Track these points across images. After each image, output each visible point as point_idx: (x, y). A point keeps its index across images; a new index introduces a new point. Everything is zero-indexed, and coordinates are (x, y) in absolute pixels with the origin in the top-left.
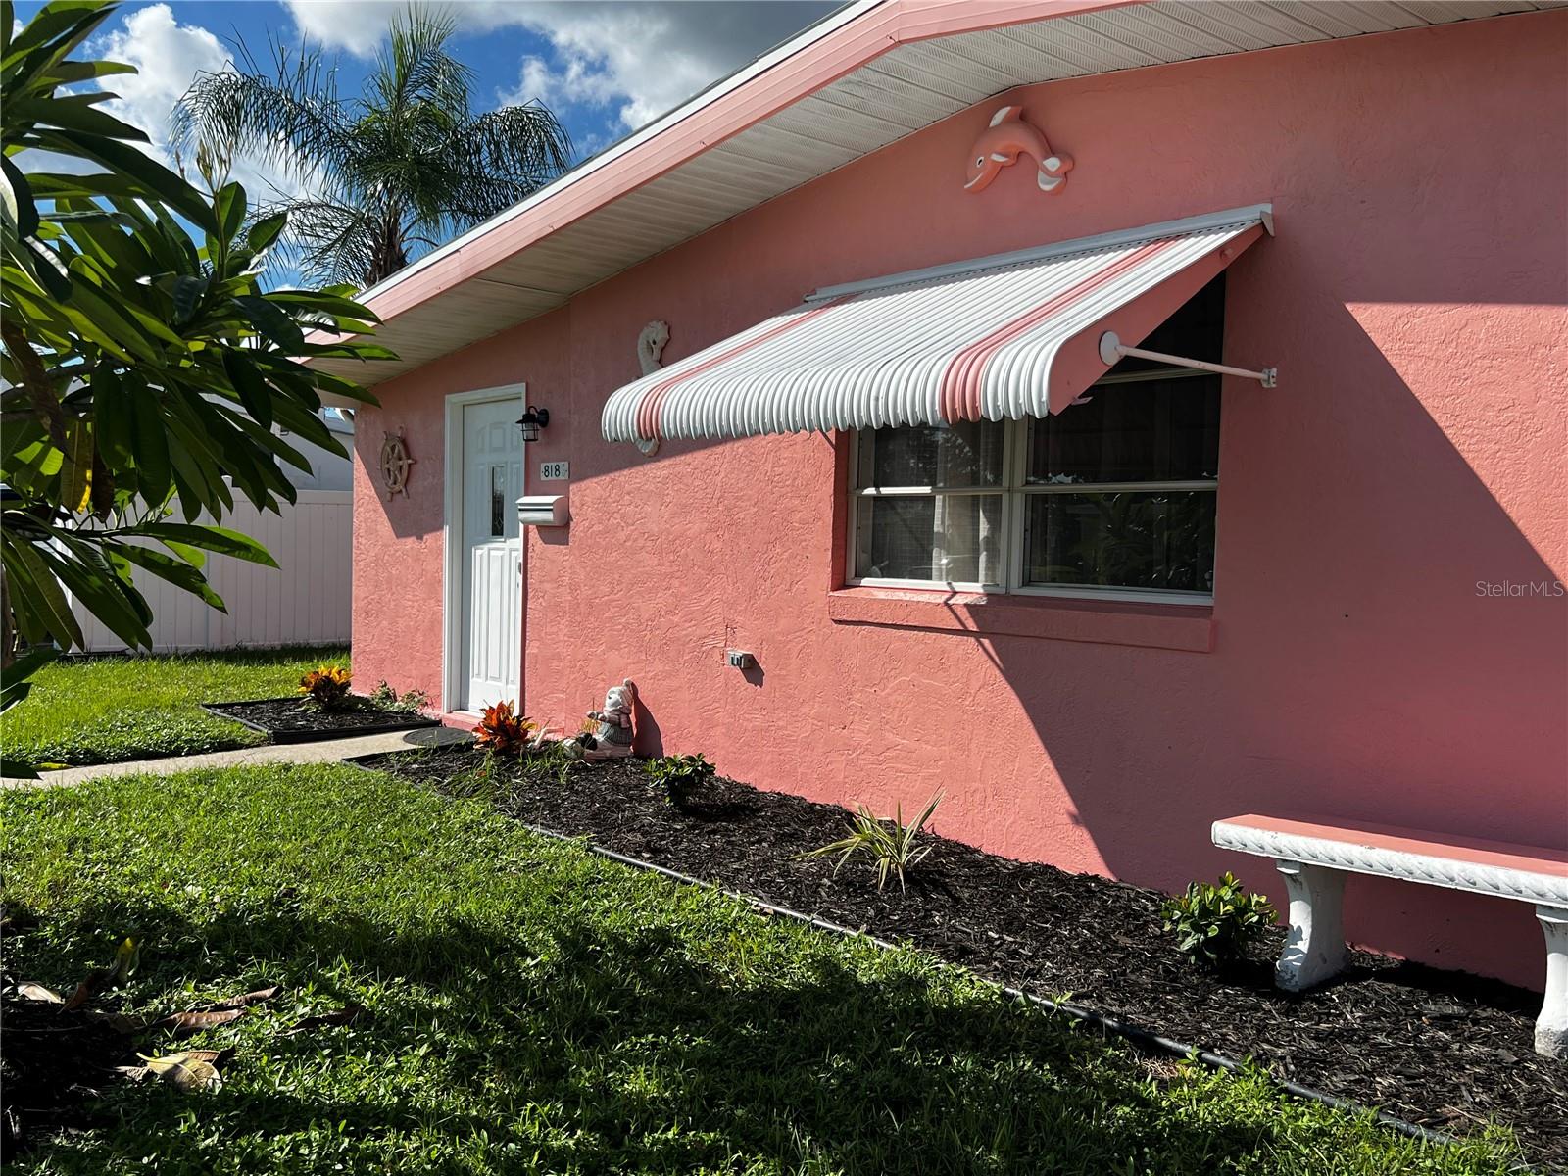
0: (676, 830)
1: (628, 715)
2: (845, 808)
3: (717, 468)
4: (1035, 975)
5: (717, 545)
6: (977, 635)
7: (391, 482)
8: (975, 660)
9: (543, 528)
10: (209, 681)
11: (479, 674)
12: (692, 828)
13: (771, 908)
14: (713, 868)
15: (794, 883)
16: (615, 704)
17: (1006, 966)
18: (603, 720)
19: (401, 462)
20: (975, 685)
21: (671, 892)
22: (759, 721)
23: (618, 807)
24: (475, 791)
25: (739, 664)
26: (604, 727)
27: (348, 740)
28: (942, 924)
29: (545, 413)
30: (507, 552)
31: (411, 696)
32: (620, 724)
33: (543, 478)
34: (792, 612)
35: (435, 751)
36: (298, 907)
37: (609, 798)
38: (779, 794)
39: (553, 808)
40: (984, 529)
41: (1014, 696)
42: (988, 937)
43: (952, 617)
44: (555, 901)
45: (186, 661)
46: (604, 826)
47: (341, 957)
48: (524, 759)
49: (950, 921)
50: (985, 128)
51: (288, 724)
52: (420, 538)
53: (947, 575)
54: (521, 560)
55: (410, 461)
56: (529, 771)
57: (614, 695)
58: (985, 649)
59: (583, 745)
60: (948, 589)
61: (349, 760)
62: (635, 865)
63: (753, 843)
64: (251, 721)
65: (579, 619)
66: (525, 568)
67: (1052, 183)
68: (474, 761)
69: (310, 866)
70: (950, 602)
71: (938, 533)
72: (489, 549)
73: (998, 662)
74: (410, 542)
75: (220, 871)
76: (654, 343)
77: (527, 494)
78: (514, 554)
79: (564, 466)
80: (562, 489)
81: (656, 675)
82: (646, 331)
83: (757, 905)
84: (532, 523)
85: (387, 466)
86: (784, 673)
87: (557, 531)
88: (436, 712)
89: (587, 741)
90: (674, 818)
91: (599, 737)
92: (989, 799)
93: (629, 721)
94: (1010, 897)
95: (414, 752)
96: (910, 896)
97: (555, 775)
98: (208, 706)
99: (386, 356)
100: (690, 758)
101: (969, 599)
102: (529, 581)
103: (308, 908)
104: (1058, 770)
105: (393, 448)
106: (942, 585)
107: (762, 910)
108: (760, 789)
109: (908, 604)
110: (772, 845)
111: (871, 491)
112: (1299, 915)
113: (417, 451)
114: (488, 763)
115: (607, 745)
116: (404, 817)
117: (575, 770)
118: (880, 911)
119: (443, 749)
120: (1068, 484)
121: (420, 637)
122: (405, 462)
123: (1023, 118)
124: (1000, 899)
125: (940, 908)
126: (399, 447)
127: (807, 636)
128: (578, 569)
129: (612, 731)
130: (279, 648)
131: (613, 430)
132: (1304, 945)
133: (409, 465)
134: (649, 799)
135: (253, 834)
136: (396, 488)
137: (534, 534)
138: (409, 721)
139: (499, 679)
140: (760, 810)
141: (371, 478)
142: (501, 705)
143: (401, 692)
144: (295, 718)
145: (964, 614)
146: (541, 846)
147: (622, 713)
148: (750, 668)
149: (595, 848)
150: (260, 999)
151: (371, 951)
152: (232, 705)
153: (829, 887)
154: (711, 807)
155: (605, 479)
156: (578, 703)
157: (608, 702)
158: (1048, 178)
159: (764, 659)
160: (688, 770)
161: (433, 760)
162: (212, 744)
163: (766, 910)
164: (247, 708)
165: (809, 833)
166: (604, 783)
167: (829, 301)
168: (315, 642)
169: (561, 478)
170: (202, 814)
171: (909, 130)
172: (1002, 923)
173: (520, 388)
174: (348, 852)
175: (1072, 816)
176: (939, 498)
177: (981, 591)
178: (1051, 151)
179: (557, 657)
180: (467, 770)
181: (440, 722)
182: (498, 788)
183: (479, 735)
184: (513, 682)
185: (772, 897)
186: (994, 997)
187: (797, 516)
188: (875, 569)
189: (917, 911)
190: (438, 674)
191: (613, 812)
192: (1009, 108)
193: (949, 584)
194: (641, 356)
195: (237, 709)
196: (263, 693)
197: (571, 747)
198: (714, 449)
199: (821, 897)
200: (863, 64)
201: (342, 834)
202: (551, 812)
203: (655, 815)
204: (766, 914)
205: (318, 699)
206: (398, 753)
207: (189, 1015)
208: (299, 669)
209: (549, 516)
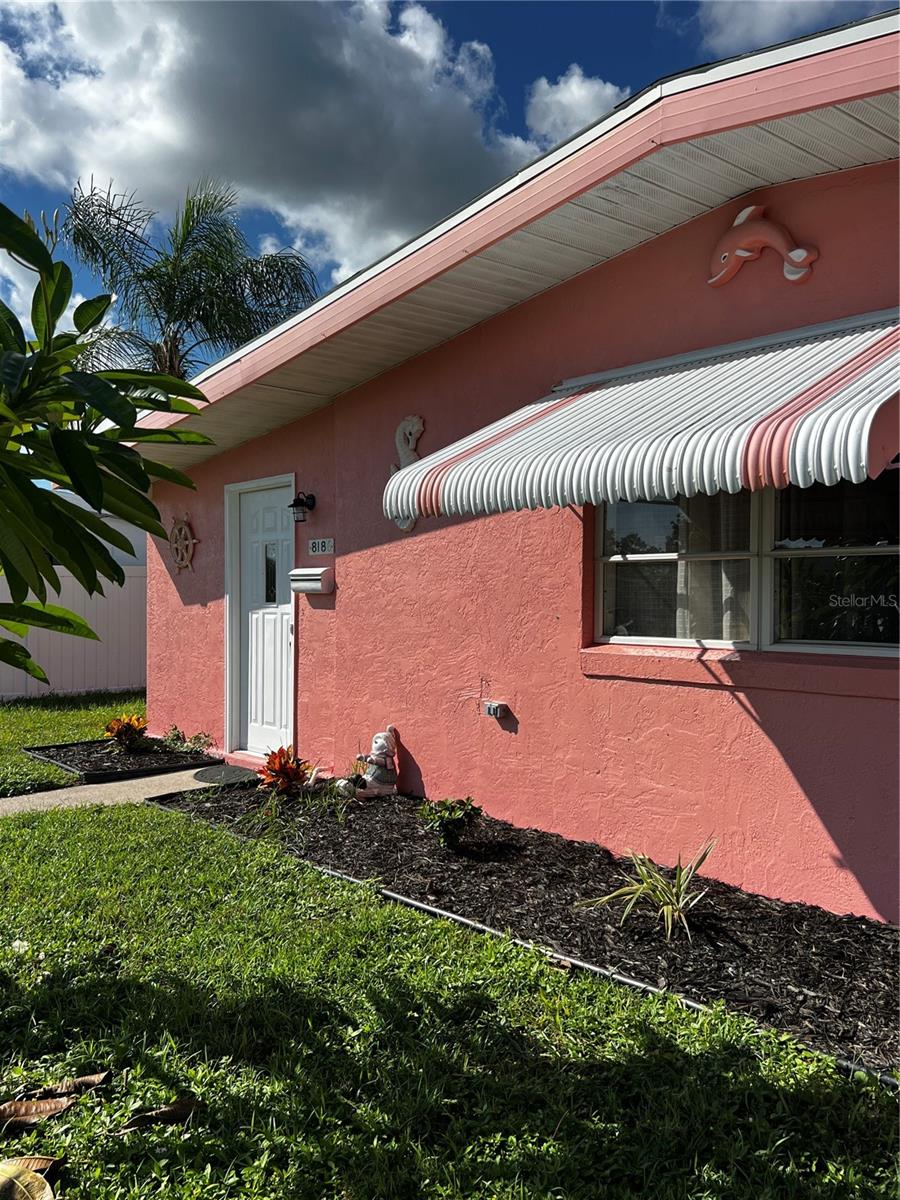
0: (453, 871)
1: (392, 757)
2: (602, 845)
3: (469, 541)
4: (852, 1038)
5: (471, 608)
6: (732, 690)
7: (179, 559)
8: (731, 713)
9: (311, 595)
10: (30, 726)
11: (256, 720)
12: (467, 868)
13: (568, 961)
14: (496, 912)
15: (579, 929)
16: (381, 748)
17: (818, 1026)
18: (371, 762)
19: (187, 542)
20: (730, 736)
21: (467, 941)
22: (514, 763)
23: (395, 846)
24: (263, 829)
25: (495, 714)
26: (372, 769)
27: (148, 779)
28: (737, 976)
29: (312, 498)
30: (279, 616)
31: (197, 738)
32: (386, 766)
33: (311, 553)
34: (544, 667)
35: (223, 789)
36: (119, 965)
37: (385, 837)
38: (536, 831)
39: (337, 847)
40: (727, 590)
41: (772, 746)
42: (789, 991)
43: (706, 672)
44: (360, 955)
45: (9, 708)
46: (385, 864)
47: (166, 1033)
48: (304, 798)
49: (744, 972)
50: (728, 227)
51: (96, 765)
52: (204, 605)
53: (691, 632)
54: (293, 623)
55: (195, 541)
56: (309, 809)
57: (380, 740)
58: (740, 702)
59: (355, 786)
60: (698, 646)
61: (151, 800)
62: (425, 911)
63: (529, 886)
64: (66, 764)
65: (345, 672)
66: (296, 630)
67: (797, 273)
68: (260, 800)
69: (126, 917)
70: (704, 658)
71: (681, 595)
72: (264, 614)
73: (755, 714)
74: (196, 609)
75: (43, 924)
76: (410, 434)
77: (296, 567)
78: (285, 617)
79: (330, 542)
80: (329, 561)
81: (417, 722)
82: (403, 424)
83: (552, 957)
84: (302, 591)
85: (175, 545)
86: (537, 722)
87: (325, 598)
88: (220, 752)
89: (358, 781)
90: (447, 858)
91: (368, 778)
92: (748, 842)
93: (393, 763)
94: (793, 944)
95: (206, 790)
96: (697, 946)
97: (333, 814)
98: (28, 750)
99: (201, 441)
100: (461, 802)
101: (721, 656)
102: (300, 641)
103: (129, 967)
104: (819, 815)
105: (180, 531)
106: (692, 642)
107: (559, 962)
108: (517, 825)
109: (660, 660)
110: (548, 887)
111: (617, 558)
113: (200, 532)
114: (273, 801)
115: (375, 783)
116: (206, 860)
117: (351, 809)
118: (671, 961)
119: (230, 787)
120: (819, 548)
121: (205, 688)
122: (191, 542)
123: (765, 216)
124: (784, 948)
125: (731, 958)
126: (186, 530)
127: (560, 689)
128: (343, 629)
129: (379, 772)
130: (84, 694)
131: (394, 509)
133: (194, 544)
134: (422, 838)
135: (73, 880)
136: (184, 564)
137: (304, 601)
138: (197, 761)
139: (274, 724)
140: (524, 848)
141: (162, 557)
142: (281, 750)
143: (189, 735)
144: (101, 759)
145: (719, 670)
146: (334, 890)
147: (388, 756)
148: (506, 717)
149: (383, 891)
150: (89, 1085)
151: (195, 1020)
152: (48, 748)
153: (614, 933)
154: (479, 845)
155: (367, 552)
156: (346, 746)
157: (374, 746)
158: (793, 268)
159: (517, 708)
160: (459, 814)
161: (224, 798)
162: (33, 786)
163: (563, 963)
164: (59, 751)
165: (575, 872)
166: (378, 822)
167: (576, 390)
168: (113, 688)
169: (327, 552)
170: (26, 860)
171: (653, 235)
172: (798, 975)
173: (291, 478)
174: (159, 898)
175: (835, 859)
176: (681, 565)
177: (732, 647)
178: (796, 244)
179: (327, 706)
180: (254, 808)
181: (223, 761)
182: (285, 827)
183: (263, 777)
184: (286, 727)
185: (562, 945)
186: (830, 1071)
187: (548, 581)
188: (621, 627)
189: (709, 962)
190: (221, 720)
191: (391, 852)
192: (752, 208)
193: (698, 642)
194: (398, 445)
195: (53, 752)
196: (73, 736)
197: (345, 787)
198: (467, 524)
199: (608, 944)
200: (622, 169)
201: (153, 880)
202: (335, 851)
203: (431, 854)
204: (564, 967)
205: (120, 742)
206: (192, 792)
207: (19, 1105)
208: (100, 713)
209: (317, 585)
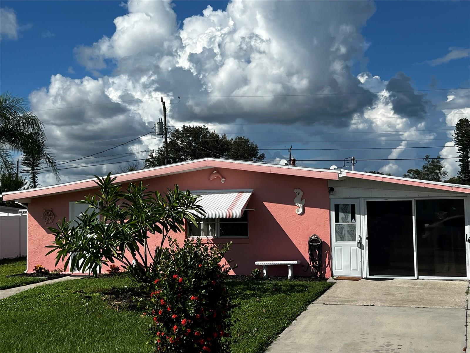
16: (135, 263)
40: (210, 228)
53: (205, 235)
70: (208, 239)
71: (202, 229)
85: (45, 217)
101: (211, 239)
105: (48, 213)
112: (265, 271)
113: (57, 214)
123: (218, 172)
126: (51, 213)
132: (265, 274)
133: (54, 217)
136: (49, 222)
158: (223, 181)
176: (202, 224)
177: (213, 237)
178: (223, 178)
181: (70, 274)
192: (216, 171)
